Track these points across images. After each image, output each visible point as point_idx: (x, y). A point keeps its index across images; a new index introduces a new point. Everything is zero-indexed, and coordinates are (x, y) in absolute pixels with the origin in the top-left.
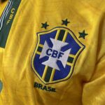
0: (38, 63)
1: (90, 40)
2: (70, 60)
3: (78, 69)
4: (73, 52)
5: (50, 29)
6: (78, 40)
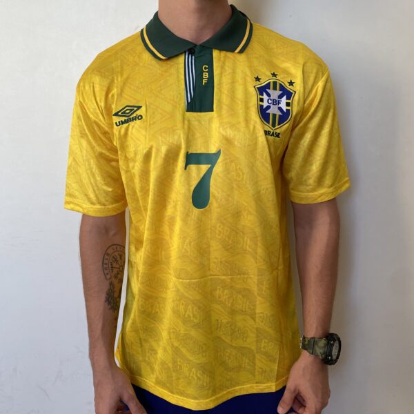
0: (264, 113)
1: (298, 87)
2: (288, 104)
3: (295, 109)
4: (288, 98)
5: (263, 82)
6: (289, 88)
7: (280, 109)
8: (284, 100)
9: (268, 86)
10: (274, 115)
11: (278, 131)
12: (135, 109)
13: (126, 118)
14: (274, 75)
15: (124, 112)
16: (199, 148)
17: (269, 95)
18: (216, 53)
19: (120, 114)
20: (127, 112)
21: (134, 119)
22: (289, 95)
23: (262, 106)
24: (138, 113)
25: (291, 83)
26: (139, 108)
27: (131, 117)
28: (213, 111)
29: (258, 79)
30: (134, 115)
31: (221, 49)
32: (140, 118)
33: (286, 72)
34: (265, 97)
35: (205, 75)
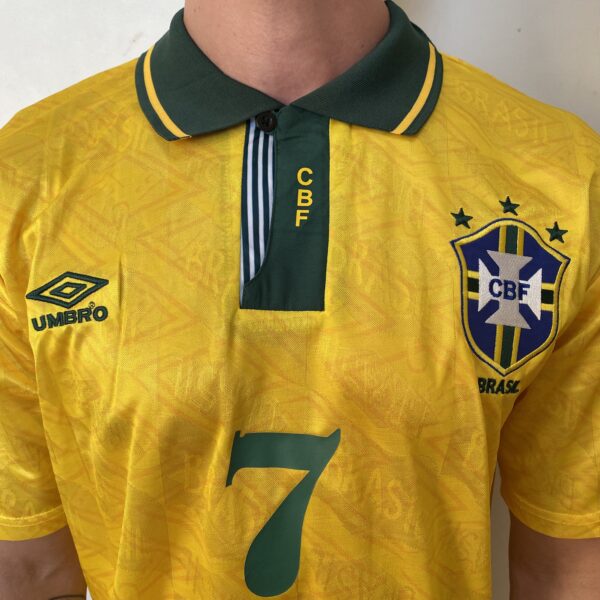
7: (525, 310)
8: (536, 282)
9: (491, 240)
10: (508, 331)
11: (516, 377)
12: (90, 285)
13: (63, 310)
14: (509, 206)
15: (58, 292)
16: (274, 417)
17: (493, 269)
18: (338, 133)
19: (46, 293)
20: (68, 290)
21: (84, 315)
22: (551, 268)
23: (473, 304)
24: (99, 298)
25: (557, 233)
26: (100, 283)
27: (76, 308)
28: (321, 308)
29: (462, 219)
30: (84, 304)
31: (354, 121)
32: (100, 314)
33: (540, 197)
34: (483, 274)
35: (305, 198)
